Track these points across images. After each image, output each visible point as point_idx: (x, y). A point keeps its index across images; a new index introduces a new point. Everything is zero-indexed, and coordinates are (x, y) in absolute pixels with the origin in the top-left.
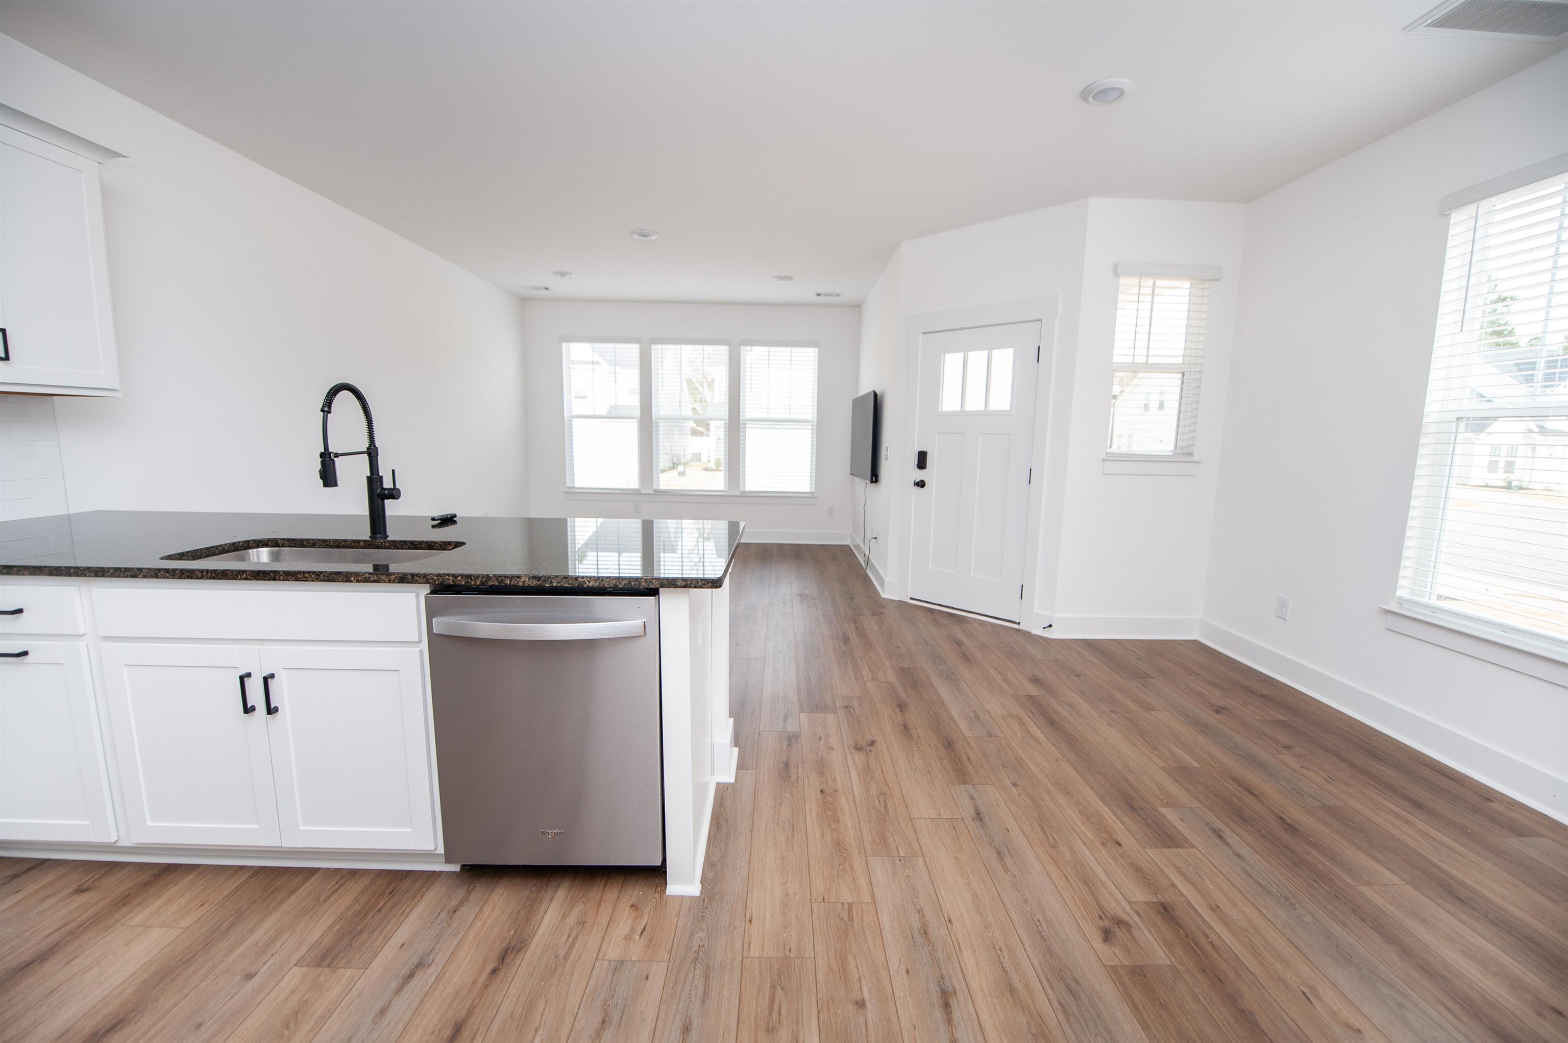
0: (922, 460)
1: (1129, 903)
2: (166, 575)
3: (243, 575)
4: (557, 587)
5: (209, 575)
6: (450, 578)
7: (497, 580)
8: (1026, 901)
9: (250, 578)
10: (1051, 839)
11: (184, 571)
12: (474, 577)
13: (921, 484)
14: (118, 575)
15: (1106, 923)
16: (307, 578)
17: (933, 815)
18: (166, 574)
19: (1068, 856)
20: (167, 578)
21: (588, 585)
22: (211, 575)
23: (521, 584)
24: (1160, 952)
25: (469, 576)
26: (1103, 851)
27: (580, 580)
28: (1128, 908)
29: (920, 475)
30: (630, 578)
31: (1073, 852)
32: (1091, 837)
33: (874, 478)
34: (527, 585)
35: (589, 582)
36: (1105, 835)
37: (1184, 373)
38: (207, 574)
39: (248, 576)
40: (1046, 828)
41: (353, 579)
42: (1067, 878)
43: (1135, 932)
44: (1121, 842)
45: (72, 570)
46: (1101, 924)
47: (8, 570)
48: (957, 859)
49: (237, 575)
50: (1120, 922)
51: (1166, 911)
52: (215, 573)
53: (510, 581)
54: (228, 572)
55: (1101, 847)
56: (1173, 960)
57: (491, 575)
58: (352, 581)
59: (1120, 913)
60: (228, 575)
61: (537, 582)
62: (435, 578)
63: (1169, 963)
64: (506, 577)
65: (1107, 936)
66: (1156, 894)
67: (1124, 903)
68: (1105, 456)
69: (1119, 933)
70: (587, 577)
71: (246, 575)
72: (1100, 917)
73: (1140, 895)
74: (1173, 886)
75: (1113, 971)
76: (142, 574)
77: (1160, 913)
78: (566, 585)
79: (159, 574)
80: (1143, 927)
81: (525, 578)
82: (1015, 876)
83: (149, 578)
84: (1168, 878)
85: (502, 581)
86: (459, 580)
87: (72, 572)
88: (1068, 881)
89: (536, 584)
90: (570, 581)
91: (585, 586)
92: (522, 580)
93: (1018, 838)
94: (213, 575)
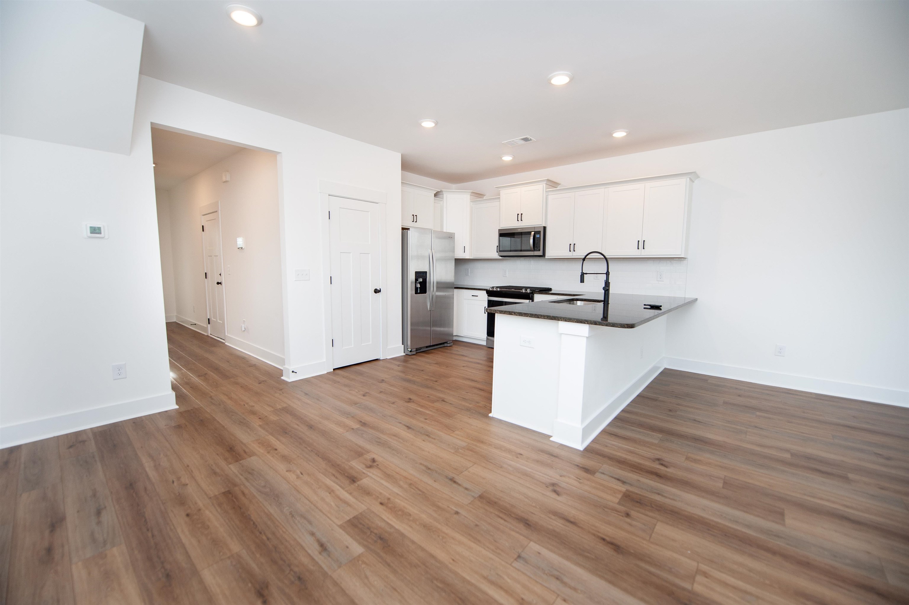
1: (369, 476)
8: (406, 457)
10: (414, 488)
15: (375, 464)
17: (470, 469)
19: (401, 483)
24: (354, 464)
26: (387, 495)
28: (369, 474)
31: (401, 487)
32: (397, 500)
36: (390, 505)
40: (420, 493)
42: (397, 473)
43: (364, 466)
44: (381, 506)
46: (377, 463)
48: (441, 458)
50: (370, 467)
51: (353, 480)
55: (389, 496)
56: (349, 464)
59: (371, 470)
63: (351, 462)
65: (374, 460)
66: (358, 485)
67: (370, 475)
69: (370, 463)
72: (378, 465)
73: (365, 482)
74: (350, 494)
75: (368, 452)
77: (355, 478)
80: (361, 469)
82: (416, 463)
84: (354, 497)
88: (396, 472)
93: (426, 479)
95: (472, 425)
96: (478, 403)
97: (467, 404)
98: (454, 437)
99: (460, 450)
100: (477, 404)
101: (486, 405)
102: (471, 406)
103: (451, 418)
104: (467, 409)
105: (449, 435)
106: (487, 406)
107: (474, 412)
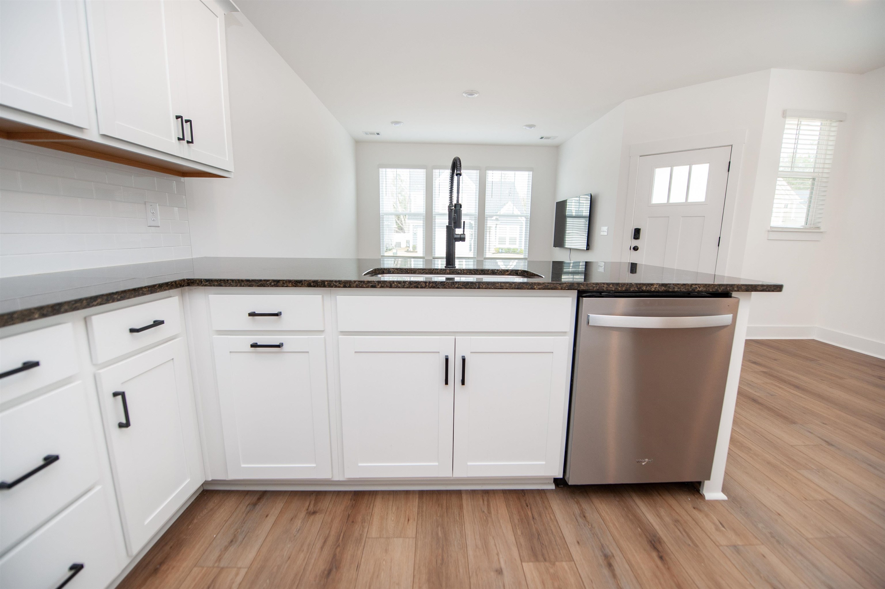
0: (637, 234)
2: (398, 286)
3: (456, 285)
4: (677, 291)
5: (431, 285)
6: (604, 286)
7: (637, 287)
9: (461, 287)
11: (412, 283)
12: (622, 285)
13: (636, 249)
14: (362, 286)
16: (503, 286)
18: (399, 284)
20: (399, 287)
21: (698, 290)
22: (433, 285)
23: (653, 289)
25: (618, 284)
27: (694, 286)
29: (635, 243)
30: (727, 285)
33: (588, 247)
34: (657, 290)
35: (700, 288)
37: (814, 179)
38: (429, 284)
39: (460, 286)
41: (536, 287)
45: (326, 282)
47: (275, 283)
49: (451, 285)
52: (435, 284)
53: (646, 288)
54: (445, 283)
57: (633, 284)
58: (534, 289)
60: (445, 284)
61: (664, 288)
62: (594, 285)
64: (644, 284)
68: (770, 229)
70: (698, 284)
71: (458, 285)
76: (380, 285)
78: (684, 290)
79: (393, 285)
81: (657, 286)
83: (385, 288)
85: (640, 288)
86: (610, 287)
87: (326, 284)
89: (664, 289)
90: (687, 287)
91: (696, 290)
92: (655, 287)
94: (434, 285)
95: (779, 496)
96: (735, 548)
97: (773, 559)
98: (825, 490)
99: (815, 468)
100: (739, 543)
101: (717, 529)
102: (763, 549)
103: (833, 535)
104: (778, 541)
105: (837, 499)
106: (714, 524)
107: (760, 525)
